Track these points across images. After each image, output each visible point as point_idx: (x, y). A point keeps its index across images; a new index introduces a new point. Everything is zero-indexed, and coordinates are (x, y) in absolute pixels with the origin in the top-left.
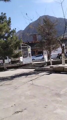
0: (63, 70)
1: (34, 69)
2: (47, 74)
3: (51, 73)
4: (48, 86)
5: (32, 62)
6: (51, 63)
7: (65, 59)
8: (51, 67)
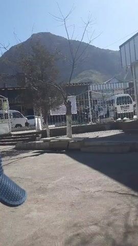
0: (68, 145)
1: (14, 146)
2: (33, 156)
3: (42, 153)
4: (30, 177)
5: (12, 132)
6: (48, 133)
7: (72, 125)
8: (45, 141)
